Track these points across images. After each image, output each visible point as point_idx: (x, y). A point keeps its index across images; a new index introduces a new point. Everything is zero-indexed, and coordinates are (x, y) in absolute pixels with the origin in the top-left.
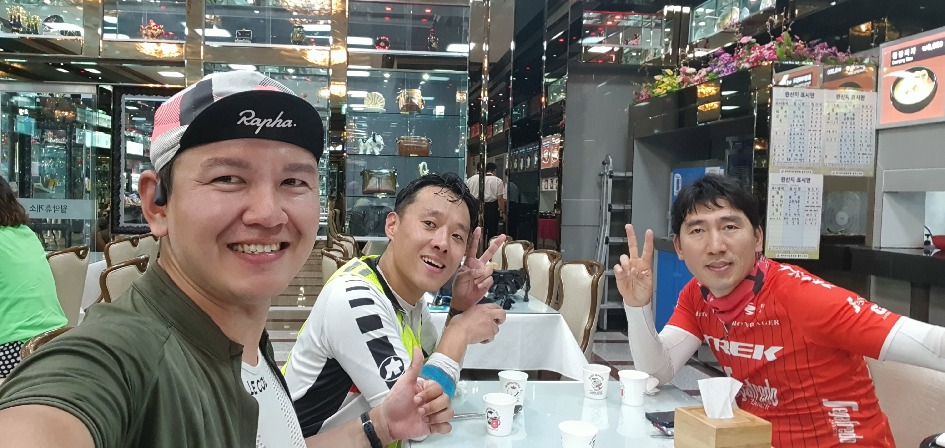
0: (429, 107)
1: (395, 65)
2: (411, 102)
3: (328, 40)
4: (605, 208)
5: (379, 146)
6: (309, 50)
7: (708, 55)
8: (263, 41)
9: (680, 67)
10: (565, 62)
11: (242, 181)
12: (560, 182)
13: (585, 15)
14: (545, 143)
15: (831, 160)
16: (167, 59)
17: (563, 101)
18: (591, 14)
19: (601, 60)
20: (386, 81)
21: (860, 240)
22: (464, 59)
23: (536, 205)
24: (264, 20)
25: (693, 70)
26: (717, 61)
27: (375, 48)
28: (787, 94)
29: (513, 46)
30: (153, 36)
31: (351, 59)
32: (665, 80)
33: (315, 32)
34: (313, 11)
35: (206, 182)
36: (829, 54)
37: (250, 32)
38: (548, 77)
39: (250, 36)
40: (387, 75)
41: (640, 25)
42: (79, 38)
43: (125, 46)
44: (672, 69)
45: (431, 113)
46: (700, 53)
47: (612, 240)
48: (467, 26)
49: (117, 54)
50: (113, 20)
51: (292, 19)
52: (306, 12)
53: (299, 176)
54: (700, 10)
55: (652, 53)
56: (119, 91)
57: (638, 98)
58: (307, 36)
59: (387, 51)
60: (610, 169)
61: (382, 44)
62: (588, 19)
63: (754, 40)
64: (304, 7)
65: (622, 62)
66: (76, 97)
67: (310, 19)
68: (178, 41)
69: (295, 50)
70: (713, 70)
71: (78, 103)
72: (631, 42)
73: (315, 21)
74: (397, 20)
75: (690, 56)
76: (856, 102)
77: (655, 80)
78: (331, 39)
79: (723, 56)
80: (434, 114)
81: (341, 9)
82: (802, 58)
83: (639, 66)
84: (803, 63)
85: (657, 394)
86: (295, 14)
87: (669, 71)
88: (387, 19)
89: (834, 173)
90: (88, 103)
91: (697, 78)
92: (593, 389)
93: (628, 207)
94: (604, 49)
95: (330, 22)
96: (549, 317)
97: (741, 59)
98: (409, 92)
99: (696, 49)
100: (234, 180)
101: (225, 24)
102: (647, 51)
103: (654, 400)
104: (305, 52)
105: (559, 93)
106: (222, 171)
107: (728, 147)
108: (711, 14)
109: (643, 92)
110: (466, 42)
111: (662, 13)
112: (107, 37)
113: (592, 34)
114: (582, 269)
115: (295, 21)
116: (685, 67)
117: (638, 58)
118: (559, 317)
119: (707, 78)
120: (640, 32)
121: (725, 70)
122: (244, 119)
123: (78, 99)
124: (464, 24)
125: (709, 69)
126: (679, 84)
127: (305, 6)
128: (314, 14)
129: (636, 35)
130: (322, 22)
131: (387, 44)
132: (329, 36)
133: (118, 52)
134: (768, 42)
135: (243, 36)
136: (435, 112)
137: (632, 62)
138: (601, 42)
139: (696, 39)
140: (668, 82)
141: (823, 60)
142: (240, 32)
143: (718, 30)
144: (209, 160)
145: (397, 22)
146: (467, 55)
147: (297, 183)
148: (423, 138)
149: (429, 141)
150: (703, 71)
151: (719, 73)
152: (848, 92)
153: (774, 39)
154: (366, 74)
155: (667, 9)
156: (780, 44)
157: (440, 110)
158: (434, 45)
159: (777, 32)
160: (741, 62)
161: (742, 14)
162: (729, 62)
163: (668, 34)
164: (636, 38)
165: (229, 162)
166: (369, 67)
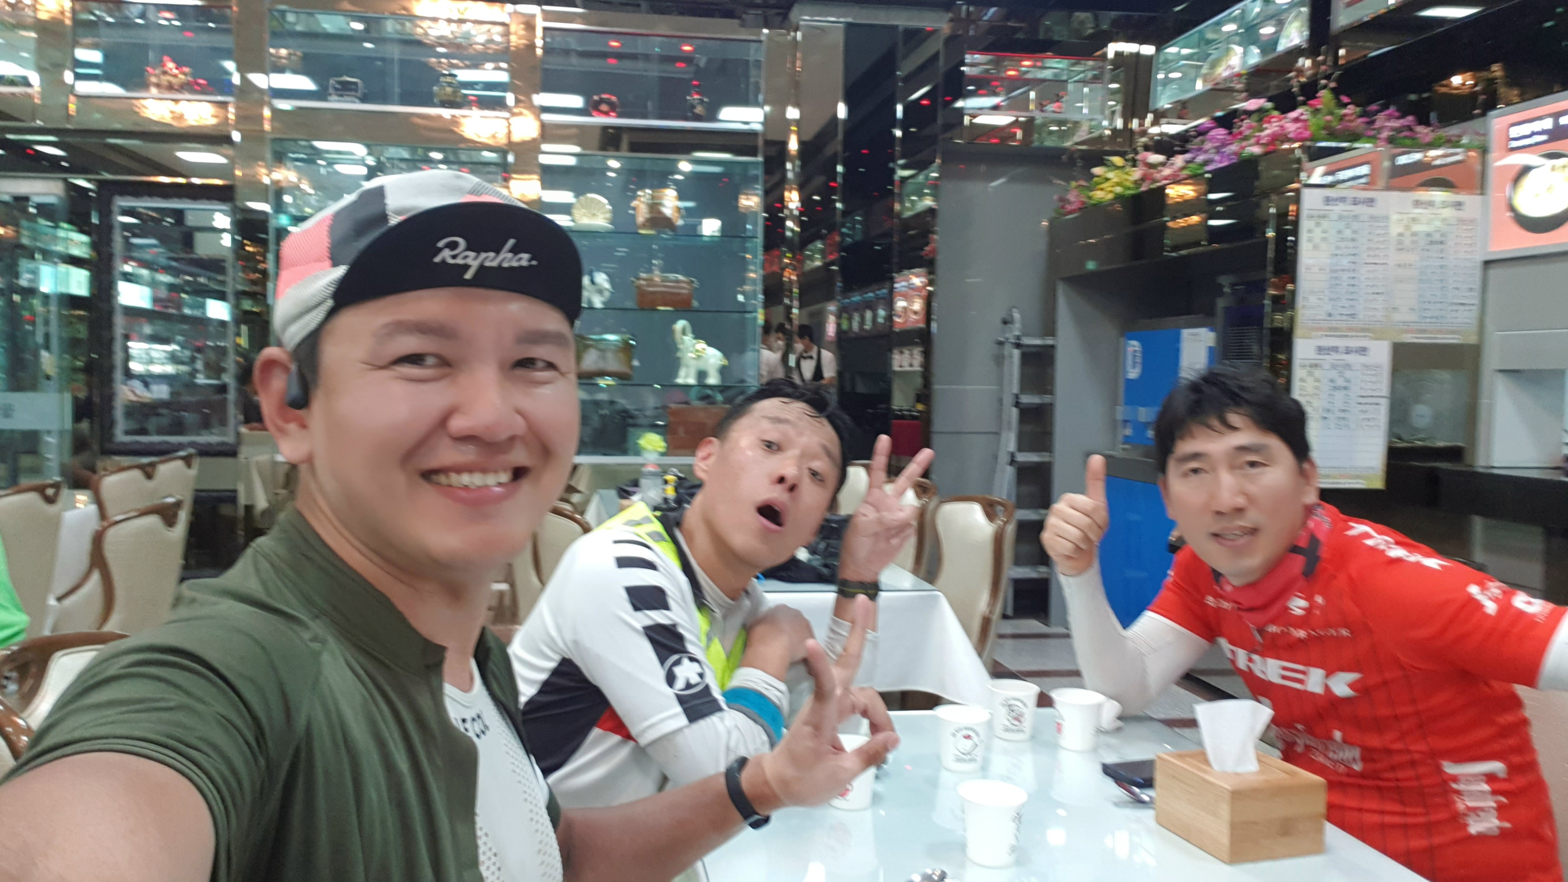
0: (692, 221)
1: (625, 144)
2: (660, 212)
3: (504, 98)
4: (1008, 400)
5: (600, 291)
6: (464, 116)
7: (1187, 131)
8: (385, 101)
9: (1136, 153)
10: (932, 140)
11: (445, 363)
12: (927, 354)
13: (968, 58)
14: (900, 285)
15: (1404, 316)
16: (192, 131)
17: (931, 211)
18: (976, 56)
19: (996, 138)
20: (612, 174)
21: (1455, 454)
22: (753, 134)
23: (886, 397)
24: (383, 59)
25: (1160, 158)
26: (1203, 142)
27: (590, 115)
28: (1328, 200)
29: (842, 111)
30: (170, 87)
31: (548, 133)
32: (1110, 175)
33: (476, 83)
34: (471, 45)
35: (382, 364)
36: (1399, 130)
37: (355, 84)
38: (904, 167)
39: (356, 91)
40: (614, 164)
41: (1064, 78)
42: (29, 90)
43: (114, 105)
44: (1122, 154)
45: (693, 231)
46: (1172, 128)
47: (1022, 457)
48: (760, 78)
49: (96, 120)
50: (96, 56)
51: (433, 60)
52: (459, 46)
53: (541, 352)
54: (1172, 50)
55: (1085, 127)
56: (108, 189)
57: (1063, 207)
58: (465, 92)
59: (612, 120)
60: (1017, 333)
61: (604, 107)
62: (972, 65)
63: (1269, 105)
64: (456, 38)
65: (1032, 142)
66: (21, 200)
67: (467, 59)
68: (220, 98)
69: (440, 117)
70: (1194, 158)
71: (24, 211)
72: (1051, 107)
73: (476, 62)
74: (627, 64)
75: (1154, 130)
76: (1448, 213)
77: (1093, 176)
78: (510, 98)
79: (1213, 133)
80: (698, 233)
81: (524, 42)
82: (1355, 137)
83: (1064, 150)
84: (1356, 145)
85: (1118, 729)
86: (441, 50)
87: (1117, 160)
88: (612, 62)
89: (1408, 338)
90: (45, 210)
91: (1167, 172)
92: (1007, 723)
93: (1047, 399)
94: (1002, 120)
95: (504, 65)
96: (921, 597)
97: (1246, 138)
98: (656, 194)
99: (1164, 120)
100: (430, 361)
101: (305, 67)
102: (1076, 124)
103: (1113, 741)
104: (457, 120)
105: (921, 195)
106: (410, 344)
107: (1221, 294)
108: (1188, 57)
109: (1071, 197)
110: (756, 104)
111: (1105, 55)
112: (84, 87)
113: (981, 92)
114: (975, 513)
115: (440, 63)
116: (1146, 153)
117: (1062, 135)
118: (938, 596)
119: (1186, 173)
120: (1065, 89)
121: (1217, 158)
122: (446, 254)
123: (26, 203)
124: (753, 72)
125: (1188, 156)
126: (1136, 182)
127: (457, 35)
128: (475, 49)
129: (1058, 95)
130: (489, 65)
131: (613, 107)
132: (505, 91)
133: (97, 116)
134: (1293, 108)
135: (345, 89)
136: (701, 230)
137: (1049, 143)
138: (996, 108)
139: (1164, 102)
140: (1116, 180)
141: (1391, 141)
142: (340, 83)
143: (1204, 86)
144: (386, 326)
145: (627, 66)
146: (758, 127)
147: (540, 364)
148: (681, 277)
149: (692, 282)
150: (1179, 160)
151: (1206, 163)
152: (1431, 195)
153: (1304, 103)
154: (571, 161)
155: (1112, 49)
156: (1316, 111)
157: (711, 227)
158: (699, 110)
159: (1310, 91)
160: (1244, 143)
161: (1247, 58)
162: (1224, 144)
163: (1114, 92)
164: (1058, 101)
165: (421, 328)
166: (577, 149)
